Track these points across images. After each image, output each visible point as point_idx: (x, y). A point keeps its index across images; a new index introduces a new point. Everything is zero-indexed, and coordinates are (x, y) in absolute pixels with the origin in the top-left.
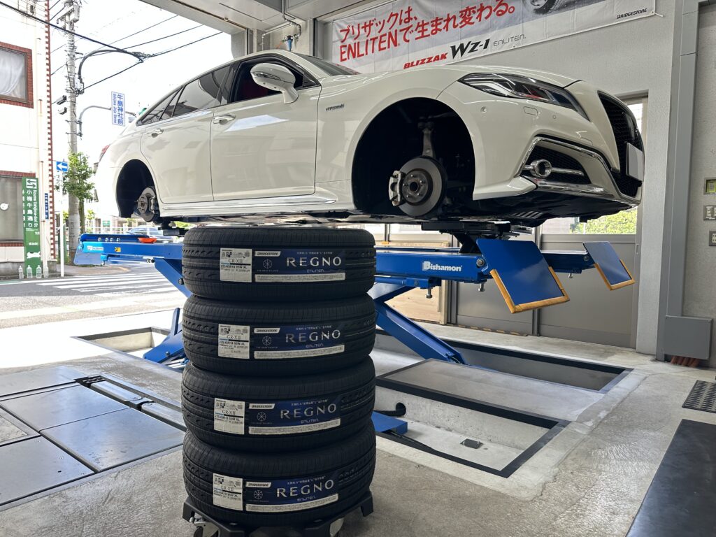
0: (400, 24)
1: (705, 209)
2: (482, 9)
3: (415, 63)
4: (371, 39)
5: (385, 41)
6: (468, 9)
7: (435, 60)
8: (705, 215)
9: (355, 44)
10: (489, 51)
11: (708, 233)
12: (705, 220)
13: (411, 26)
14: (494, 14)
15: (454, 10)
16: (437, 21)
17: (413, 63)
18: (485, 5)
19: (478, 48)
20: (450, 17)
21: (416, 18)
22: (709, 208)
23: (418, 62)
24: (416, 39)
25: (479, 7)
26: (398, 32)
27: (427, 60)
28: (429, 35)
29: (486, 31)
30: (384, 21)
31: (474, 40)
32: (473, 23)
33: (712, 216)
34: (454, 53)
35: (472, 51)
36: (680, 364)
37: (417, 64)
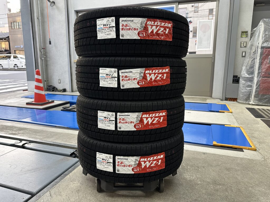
1: (241, 43)
8: (241, 45)
11: (242, 52)
12: (241, 47)
22: (242, 43)
33: (243, 46)
36: (231, 101)
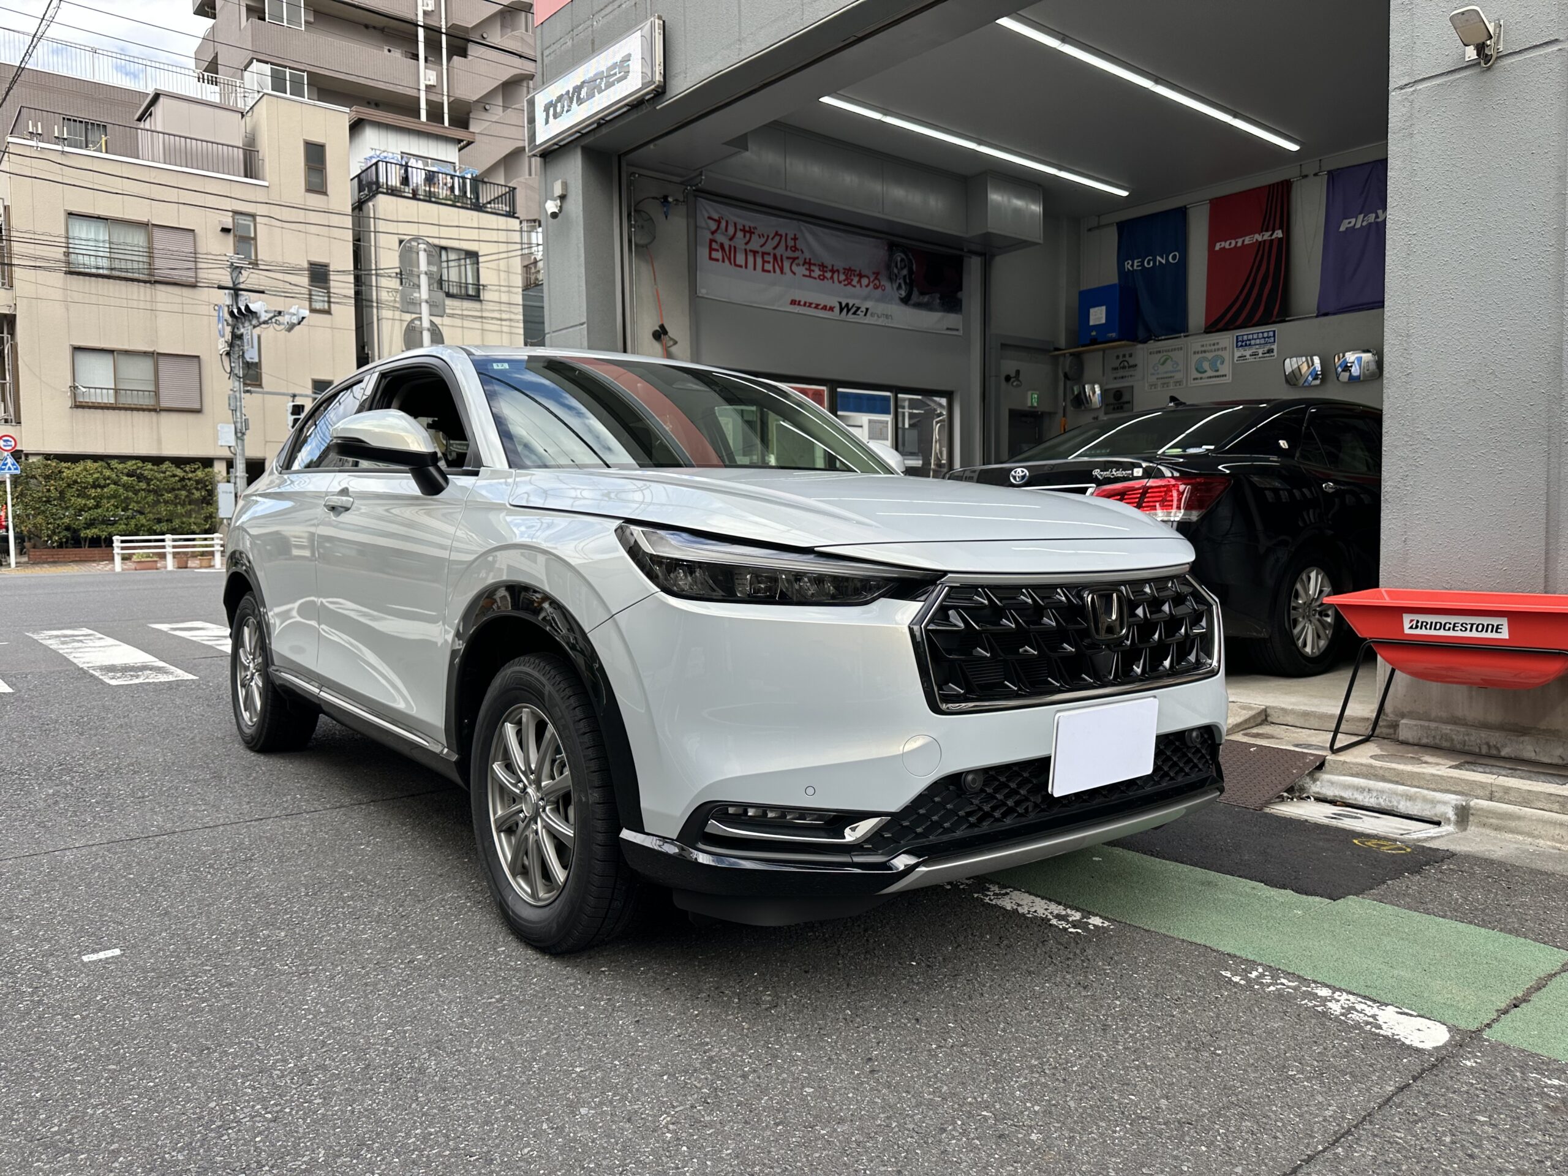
0: (786, 249)
2: (861, 276)
3: (802, 303)
4: (751, 251)
5: (769, 262)
6: (850, 269)
7: (822, 309)
9: (730, 246)
10: (868, 320)
13: (797, 258)
14: (871, 285)
15: (840, 265)
16: (823, 267)
17: (800, 302)
18: (863, 274)
19: (859, 312)
20: (835, 269)
21: (802, 252)
23: (805, 303)
24: (804, 276)
25: (858, 272)
26: (784, 258)
27: (813, 306)
28: (815, 278)
29: (866, 298)
30: (768, 236)
31: (857, 303)
32: (854, 286)
34: (841, 310)
35: (854, 313)
37: (805, 305)
